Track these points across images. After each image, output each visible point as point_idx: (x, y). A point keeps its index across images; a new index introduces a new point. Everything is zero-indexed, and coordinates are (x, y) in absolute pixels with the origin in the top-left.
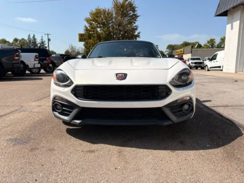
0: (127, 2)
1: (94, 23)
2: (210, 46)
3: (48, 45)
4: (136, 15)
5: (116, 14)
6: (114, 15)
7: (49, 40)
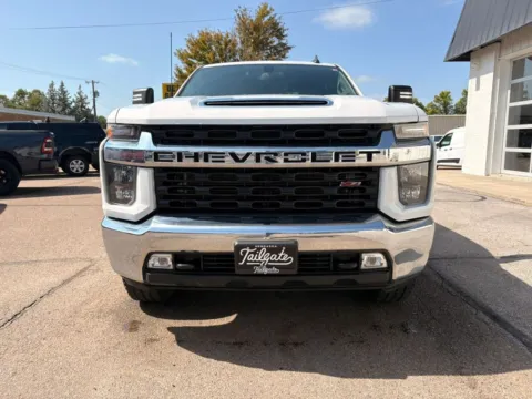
0: (266, 18)
1: (195, 61)
2: (442, 108)
3: (94, 106)
4: (285, 45)
5: (242, 43)
6: (239, 46)
7: (95, 94)
